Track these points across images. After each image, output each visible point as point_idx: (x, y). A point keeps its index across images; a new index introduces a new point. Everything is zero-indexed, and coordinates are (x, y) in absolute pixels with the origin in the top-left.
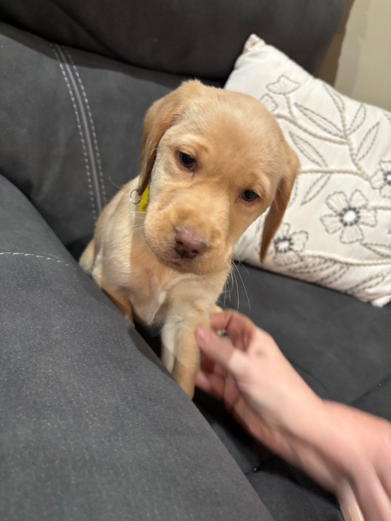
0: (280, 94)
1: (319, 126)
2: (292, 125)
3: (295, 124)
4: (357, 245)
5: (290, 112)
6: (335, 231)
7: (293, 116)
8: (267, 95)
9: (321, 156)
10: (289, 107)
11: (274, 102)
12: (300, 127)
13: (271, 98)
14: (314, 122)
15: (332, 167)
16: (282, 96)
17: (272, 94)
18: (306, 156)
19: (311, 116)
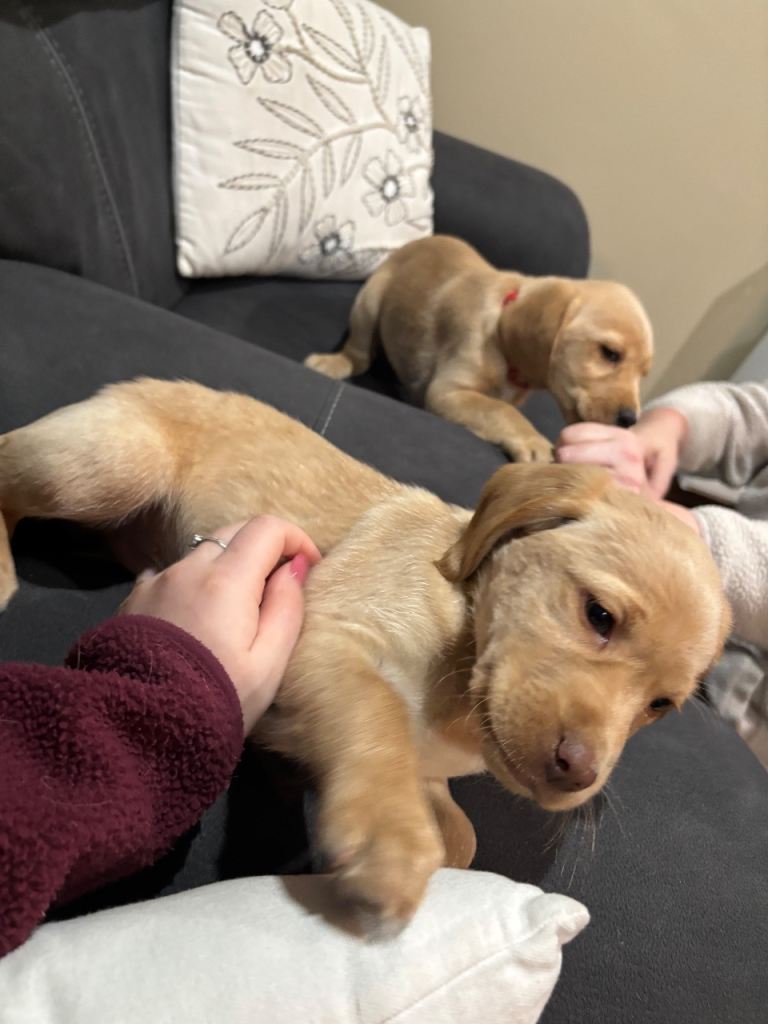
0: (281, 8)
1: (335, 59)
2: (306, 63)
3: (312, 61)
4: (402, 224)
5: (302, 42)
6: (380, 213)
7: (306, 48)
8: (264, 11)
9: (347, 109)
10: (298, 33)
11: (276, 24)
12: (318, 67)
13: (271, 16)
14: (329, 53)
15: (361, 122)
16: (283, 12)
17: (271, 11)
18: (332, 111)
19: (325, 45)
